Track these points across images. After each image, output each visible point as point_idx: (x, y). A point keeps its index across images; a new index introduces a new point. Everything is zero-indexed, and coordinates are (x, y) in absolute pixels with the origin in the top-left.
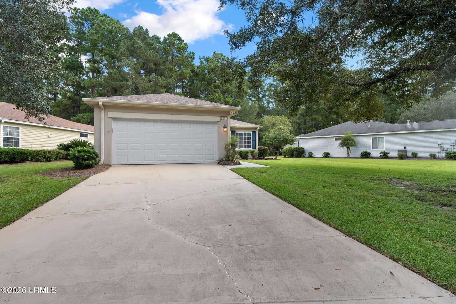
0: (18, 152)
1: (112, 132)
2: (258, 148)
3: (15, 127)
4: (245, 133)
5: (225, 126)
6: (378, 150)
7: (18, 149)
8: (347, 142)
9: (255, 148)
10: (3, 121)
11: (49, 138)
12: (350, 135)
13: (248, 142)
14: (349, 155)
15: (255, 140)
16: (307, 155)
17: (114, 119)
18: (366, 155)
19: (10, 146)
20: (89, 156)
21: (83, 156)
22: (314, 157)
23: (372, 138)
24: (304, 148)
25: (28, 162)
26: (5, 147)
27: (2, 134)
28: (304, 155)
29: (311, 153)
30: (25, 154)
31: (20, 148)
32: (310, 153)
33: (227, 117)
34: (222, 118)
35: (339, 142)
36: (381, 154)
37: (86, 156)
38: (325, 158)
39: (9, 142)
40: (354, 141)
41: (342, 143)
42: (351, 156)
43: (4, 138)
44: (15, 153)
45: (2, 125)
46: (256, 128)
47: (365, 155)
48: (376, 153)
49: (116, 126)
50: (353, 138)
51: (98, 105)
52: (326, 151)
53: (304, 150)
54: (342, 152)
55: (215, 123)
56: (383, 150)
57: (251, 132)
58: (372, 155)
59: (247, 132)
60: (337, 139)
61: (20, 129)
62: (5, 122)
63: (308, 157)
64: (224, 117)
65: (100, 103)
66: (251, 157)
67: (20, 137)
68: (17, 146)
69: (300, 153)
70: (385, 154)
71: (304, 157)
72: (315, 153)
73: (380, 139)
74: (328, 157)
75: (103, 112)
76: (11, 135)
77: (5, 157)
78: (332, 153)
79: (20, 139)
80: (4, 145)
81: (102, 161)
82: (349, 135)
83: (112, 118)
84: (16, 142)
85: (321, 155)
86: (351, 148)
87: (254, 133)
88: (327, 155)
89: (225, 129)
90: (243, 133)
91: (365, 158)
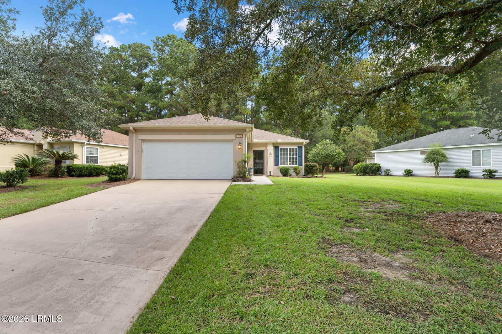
0: (94, 168)
1: (142, 152)
2: (305, 165)
3: (95, 148)
4: (290, 149)
5: (240, 143)
6: (481, 166)
7: (97, 165)
8: (432, 156)
9: (301, 165)
10: (85, 144)
11: (121, 156)
12: (440, 148)
13: (293, 158)
14: (438, 174)
15: (302, 156)
16: (383, 173)
17: (143, 141)
18: (463, 174)
19: (91, 163)
20: (117, 172)
21: (113, 171)
22: (392, 176)
23: (473, 151)
24: (380, 165)
25: (103, 176)
26: (88, 164)
27: (85, 154)
28: (380, 172)
29: (389, 170)
30: (99, 169)
31: (98, 164)
32: (386, 170)
33: (242, 135)
34: (238, 136)
35: (424, 156)
36: (483, 172)
37: (114, 172)
38: (406, 176)
39: (91, 160)
40: (444, 156)
41: (427, 158)
42: (440, 174)
43: (86, 156)
44: (91, 169)
45: (86, 146)
46: (302, 143)
47: (460, 173)
48: (477, 171)
49: (145, 146)
50: (444, 151)
51: (130, 129)
52: (408, 168)
53: (380, 167)
54: (429, 169)
55: (231, 141)
56: (487, 168)
57: (297, 148)
58: (471, 174)
59: (292, 148)
60: (422, 153)
61: (99, 149)
62: (87, 144)
63: (385, 175)
64: (240, 135)
65: (131, 128)
66: (294, 174)
67: (98, 156)
68: (96, 163)
69: (375, 171)
70: (490, 173)
71: (380, 175)
72: (393, 171)
73: (484, 151)
74: (411, 175)
75: (134, 135)
76: (93, 154)
77: (85, 171)
78: (415, 171)
79: (98, 157)
80: (87, 162)
81: (134, 176)
82: (438, 148)
83: (142, 140)
84: (95, 159)
85: (401, 172)
86: (440, 164)
87: (300, 148)
88: (409, 173)
89: (240, 147)
90: (287, 149)
91: (460, 177)
